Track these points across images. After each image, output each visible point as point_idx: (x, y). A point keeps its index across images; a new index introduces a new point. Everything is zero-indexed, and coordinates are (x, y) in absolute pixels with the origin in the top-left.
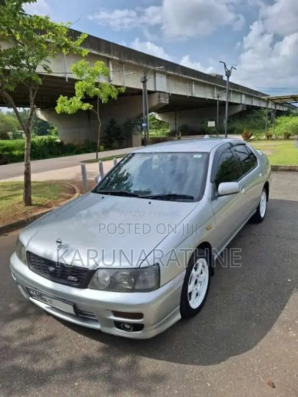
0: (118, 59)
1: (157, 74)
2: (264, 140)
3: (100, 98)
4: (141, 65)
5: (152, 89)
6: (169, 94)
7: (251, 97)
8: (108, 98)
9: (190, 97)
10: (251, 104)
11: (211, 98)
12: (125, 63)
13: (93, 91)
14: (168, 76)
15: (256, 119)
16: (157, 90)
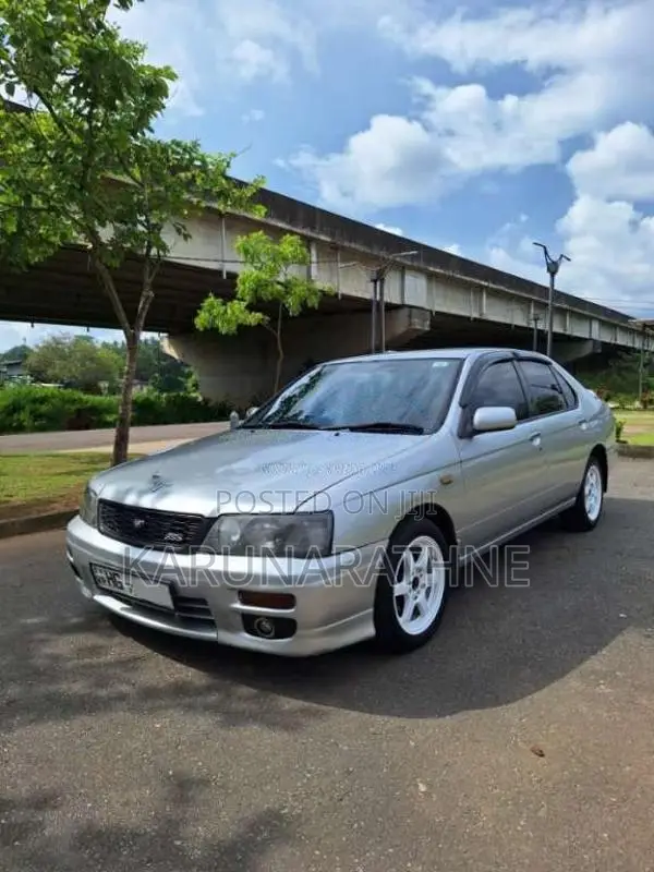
0: (328, 239)
1: (407, 272)
2: (638, 410)
3: (287, 305)
4: (375, 253)
5: (396, 300)
6: (431, 312)
7: (613, 327)
8: (302, 305)
9: (475, 319)
10: (613, 342)
11: (524, 324)
12: (343, 248)
13: (270, 288)
14: (431, 276)
15: (624, 373)
16: (407, 302)
